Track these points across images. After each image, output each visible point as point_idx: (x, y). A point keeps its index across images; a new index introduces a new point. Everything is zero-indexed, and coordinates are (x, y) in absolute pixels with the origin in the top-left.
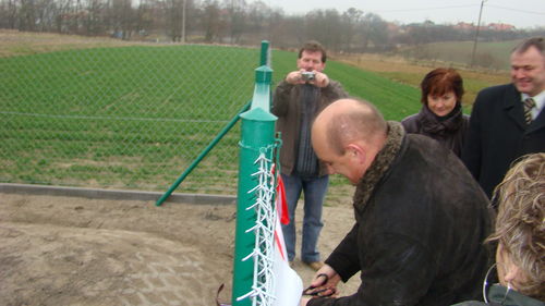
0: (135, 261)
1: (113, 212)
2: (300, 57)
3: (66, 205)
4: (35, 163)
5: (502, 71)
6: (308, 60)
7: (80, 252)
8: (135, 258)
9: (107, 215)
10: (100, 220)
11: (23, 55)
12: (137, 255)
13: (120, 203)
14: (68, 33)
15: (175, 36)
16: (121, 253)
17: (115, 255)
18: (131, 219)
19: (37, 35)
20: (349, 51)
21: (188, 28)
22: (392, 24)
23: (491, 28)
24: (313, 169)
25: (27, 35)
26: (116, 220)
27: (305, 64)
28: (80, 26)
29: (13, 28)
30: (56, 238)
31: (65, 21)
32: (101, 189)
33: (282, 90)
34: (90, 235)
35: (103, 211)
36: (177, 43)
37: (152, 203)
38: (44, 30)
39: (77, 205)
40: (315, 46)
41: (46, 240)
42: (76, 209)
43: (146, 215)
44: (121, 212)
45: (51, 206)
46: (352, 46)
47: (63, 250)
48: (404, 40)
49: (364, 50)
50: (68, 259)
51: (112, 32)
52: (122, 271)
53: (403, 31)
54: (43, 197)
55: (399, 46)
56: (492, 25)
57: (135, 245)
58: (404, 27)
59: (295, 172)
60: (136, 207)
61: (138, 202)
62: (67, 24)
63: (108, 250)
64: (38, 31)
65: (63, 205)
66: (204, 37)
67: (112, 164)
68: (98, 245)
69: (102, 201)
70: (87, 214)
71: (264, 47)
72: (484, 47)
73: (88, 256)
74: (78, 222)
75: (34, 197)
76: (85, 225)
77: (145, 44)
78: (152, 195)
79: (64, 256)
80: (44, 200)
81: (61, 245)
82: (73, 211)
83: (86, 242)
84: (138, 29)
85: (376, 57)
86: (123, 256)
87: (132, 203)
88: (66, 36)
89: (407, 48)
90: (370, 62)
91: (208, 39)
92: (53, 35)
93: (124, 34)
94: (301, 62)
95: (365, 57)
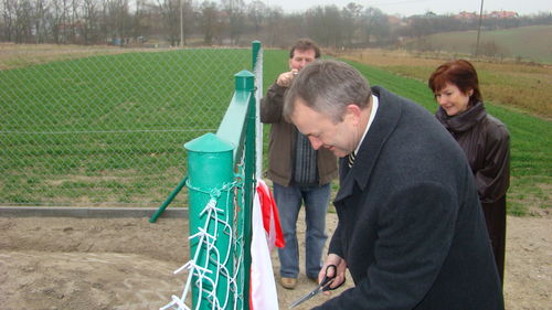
0: (122, 290)
1: (104, 232)
2: (292, 57)
3: (54, 227)
4: (24, 181)
5: (507, 59)
6: (300, 60)
7: (61, 283)
8: (123, 286)
9: (99, 235)
10: (90, 241)
11: (18, 67)
12: (125, 283)
13: (111, 221)
14: (65, 43)
15: (174, 41)
16: (106, 282)
17: (99, 285)
18: (123, 239)
19: (33, 46)
20: (351, 47)
21: (186, 32)
22: (393, 17)
23: (494, 16)
24: (312, 178)
25: (23, 47)
26: (107, 241)
27: (297, 64)
28: (78, 35)
29: (9, 40)
30: (36, 267)
31: (62, 31)
32: (92, 208)
33: (274, 94)
34: (75, 261)
35: (94, 231)
36: (176, 48)
37: (146, 220)
38: (41, 41)
39: (67, 226)
40: (309, 44)
41: (25, 271)
42: (65, 230)
43: (139, 233)
44: (112, 232)
45: (38, 229)
46: (354, 41)
47: (42, 282)
48: (405, 32)
49: (365, 45)
50: (47, 292)
51: (110, 40)
52: (107, 302)
53: (404, 24)
54: (29, 219)
55: (401, 39)
56: (494, 13)
57: (122, 271)
58: (405, 20)
59: (293, 182)
60: (129, 225)
61: (131, 220)
62: (65, 33)
63: (93, 279)
64: (35, 43)
65: (50, 228)
66: (203, 40)
67: (106, 178)
68: (83, 274)
69: (93, 220)
70: (77, 235)
71: (256, 48)
72: (488, 36)
73: (70, 288)
74: (66, 245)
75: (20, 219)
76: (74, 249)
77: (146, 50)
78: (146, 211)
79: (43, 288)
80: (30, 222)
81: (40, 276)
82: (62, 233)
83: (69, 271)
84: (136, 36)
85: (378, 51)
86: (109, 285)
87: (124, 221)
88: (63, 47)
89: (410, 41)
90: (372, 57)
91: (208, 42)
92: (49, 46)
93: (122, 41)
94: (294, 62)
95: (367, 52)
